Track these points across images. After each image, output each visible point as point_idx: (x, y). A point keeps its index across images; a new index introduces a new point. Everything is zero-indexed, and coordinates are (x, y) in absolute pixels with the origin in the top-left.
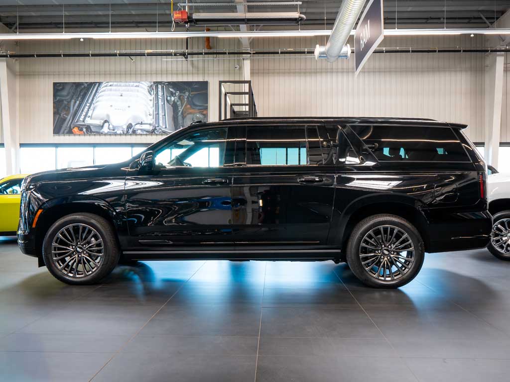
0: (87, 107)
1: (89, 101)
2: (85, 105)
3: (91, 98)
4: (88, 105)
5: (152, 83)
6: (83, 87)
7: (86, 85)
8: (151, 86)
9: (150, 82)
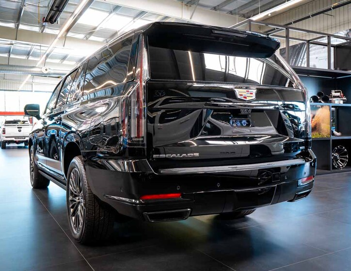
0: (300, 62)
1: (302, 58)
2: (299, 61)
3: (303, 55)
4: (301, 60)
5: (349, 31)
6: (297, 48)
7: (299, 45)
8: (348, 33)
9: (347, 30)
